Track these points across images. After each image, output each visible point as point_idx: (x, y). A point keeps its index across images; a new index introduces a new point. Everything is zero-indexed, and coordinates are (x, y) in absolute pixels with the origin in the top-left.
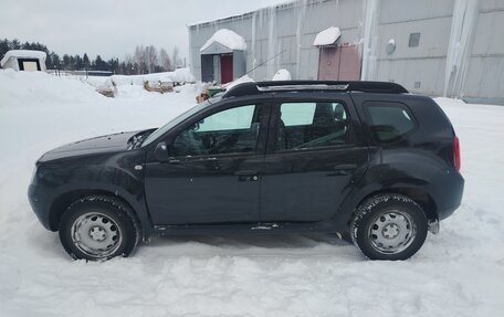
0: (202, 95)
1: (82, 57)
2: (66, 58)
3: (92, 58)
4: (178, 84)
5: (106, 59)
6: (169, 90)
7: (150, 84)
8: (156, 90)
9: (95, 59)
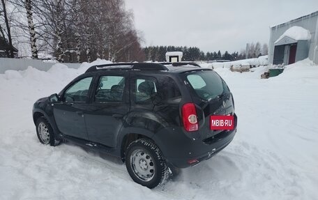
0: (265, 73)
1: (217, 53)
2: (208, 54)
3: (223, 53)
4: (254, 66)
5: (230, 53)
6: (247, 70)
7: (234, 67)
8: (238, 71)
9: (224, 53)
